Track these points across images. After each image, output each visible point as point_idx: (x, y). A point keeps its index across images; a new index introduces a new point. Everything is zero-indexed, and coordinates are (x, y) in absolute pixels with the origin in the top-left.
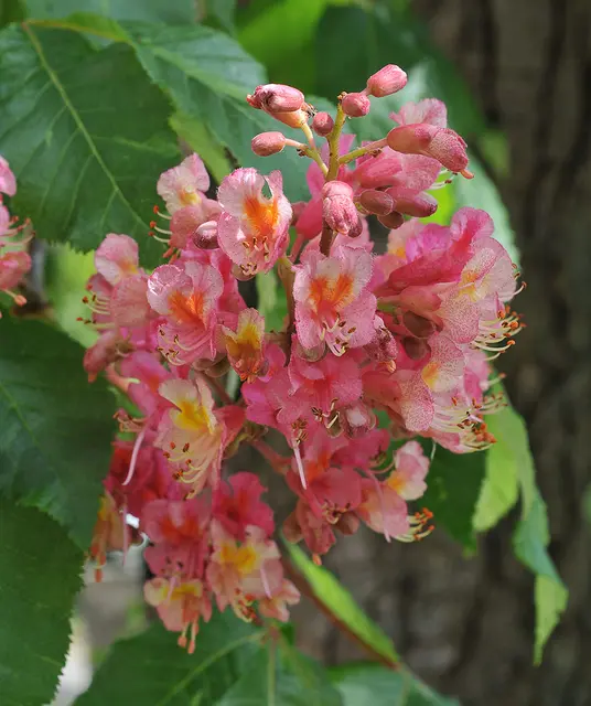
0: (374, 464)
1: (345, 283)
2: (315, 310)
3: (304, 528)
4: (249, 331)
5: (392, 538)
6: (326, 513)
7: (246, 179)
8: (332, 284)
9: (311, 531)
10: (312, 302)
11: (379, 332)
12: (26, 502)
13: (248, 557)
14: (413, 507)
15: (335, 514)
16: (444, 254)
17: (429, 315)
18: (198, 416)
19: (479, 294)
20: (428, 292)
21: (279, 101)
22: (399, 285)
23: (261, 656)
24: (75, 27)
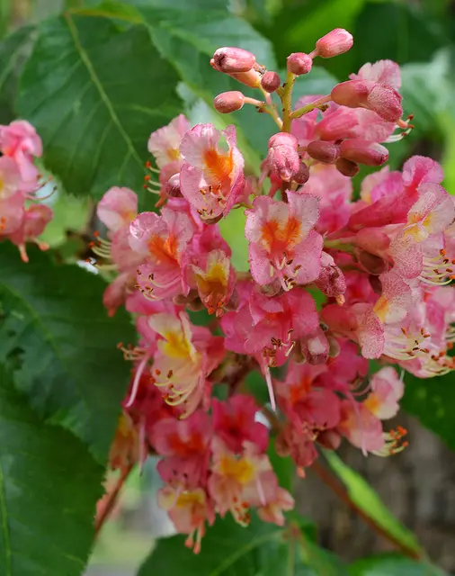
0: (352, 387)
1: (294, 224)
2: (269, 251)
3: (290, 444)
4: (218, 270)
5: (369, 453)
6: (306, 431)
7: (205, 133)
8: (282, 226)
9: (296, 446)
10: (264, 242)
11: (328, 269)
12: (53, 421)
13: (245, 468)
14: (387, 425)
15: (315, 431)
16: (396, 199)
17: (381, 253)
18: (183, 346)
19: (423, 233)
20: (379, 232)
21: (231, 62)
22: (357, 226)
23: (282, 552)
24: (108, 15)
